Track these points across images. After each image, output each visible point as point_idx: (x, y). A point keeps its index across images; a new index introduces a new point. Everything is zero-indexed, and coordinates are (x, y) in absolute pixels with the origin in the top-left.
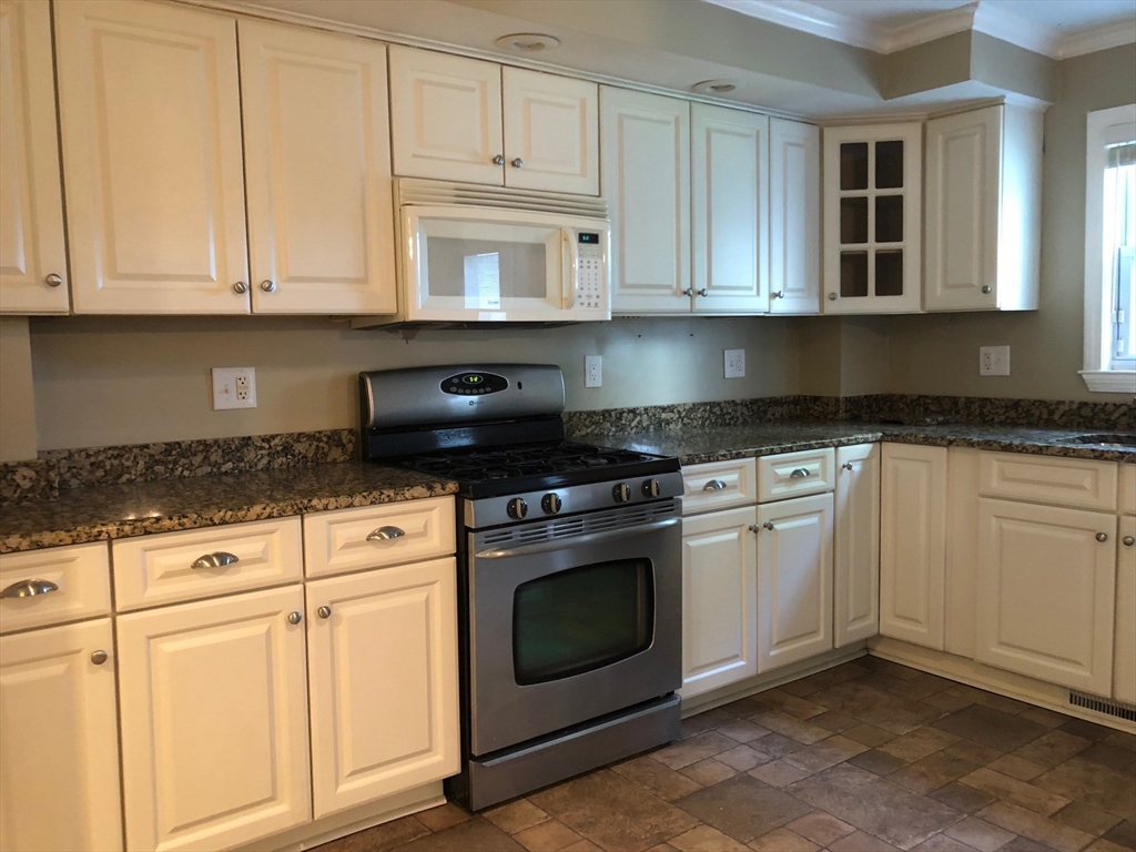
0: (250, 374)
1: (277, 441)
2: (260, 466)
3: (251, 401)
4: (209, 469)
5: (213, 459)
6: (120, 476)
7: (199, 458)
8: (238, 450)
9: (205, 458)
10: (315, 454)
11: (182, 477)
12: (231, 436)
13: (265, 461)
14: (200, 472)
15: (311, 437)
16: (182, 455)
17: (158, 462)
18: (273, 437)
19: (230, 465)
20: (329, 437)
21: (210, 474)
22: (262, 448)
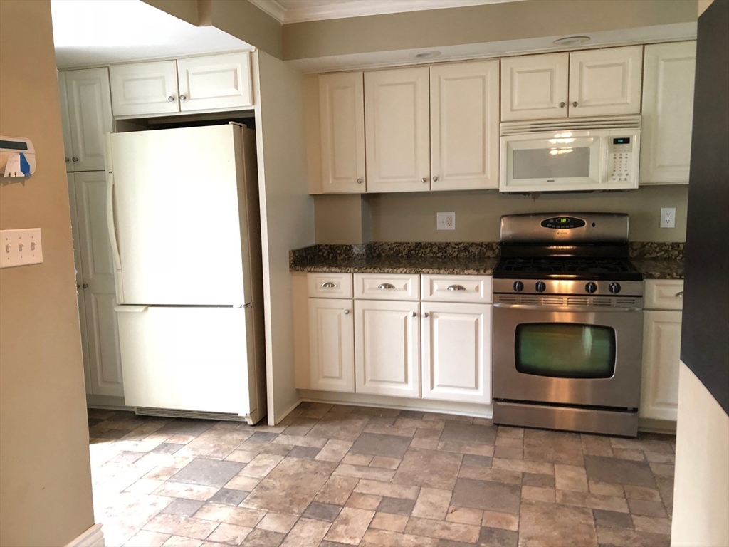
0: (453, 215)
1: (461, 245)
2: (454, 256)
3: (453, 227)
4: (432, 255)
5: (434, 251)
6: (399, 254)
7: (429, 249)
8: (445, 248)
9: (431, 250)
10: (479, 253)
11: (421, 257)
12: (442, 241)
13: (455, 254)
14: (428, 255)
15: (477, 245)
16: (422, 248)
17: (413, 250)
18: (460, 243)
19: (440, 254)
20: (486, 246)
21: (432, 257)
22: (455, 248)
